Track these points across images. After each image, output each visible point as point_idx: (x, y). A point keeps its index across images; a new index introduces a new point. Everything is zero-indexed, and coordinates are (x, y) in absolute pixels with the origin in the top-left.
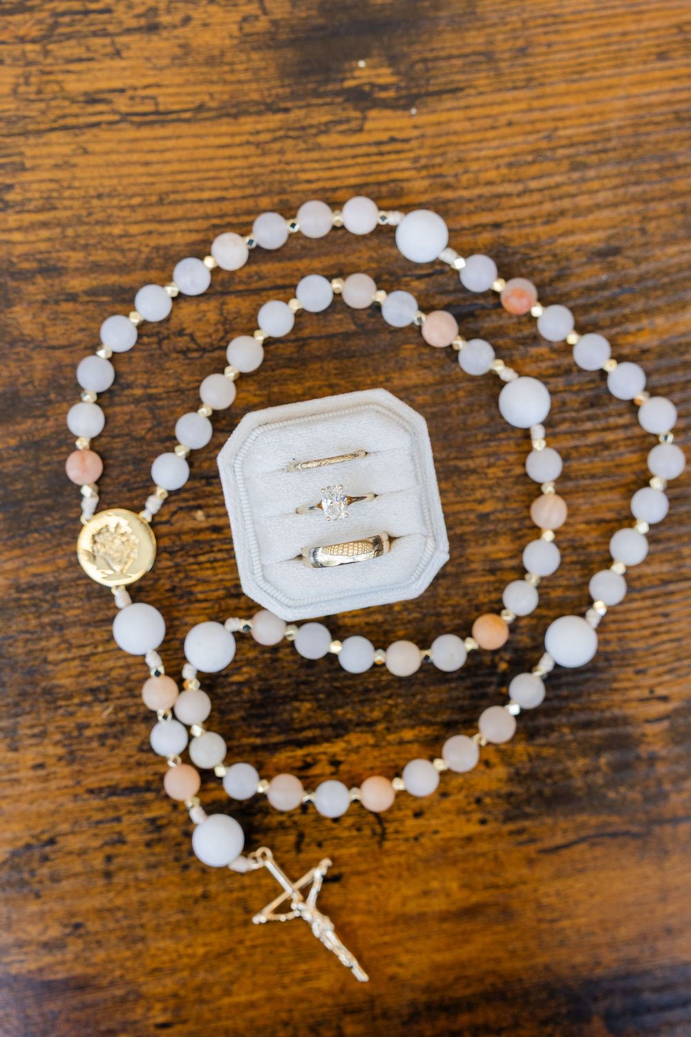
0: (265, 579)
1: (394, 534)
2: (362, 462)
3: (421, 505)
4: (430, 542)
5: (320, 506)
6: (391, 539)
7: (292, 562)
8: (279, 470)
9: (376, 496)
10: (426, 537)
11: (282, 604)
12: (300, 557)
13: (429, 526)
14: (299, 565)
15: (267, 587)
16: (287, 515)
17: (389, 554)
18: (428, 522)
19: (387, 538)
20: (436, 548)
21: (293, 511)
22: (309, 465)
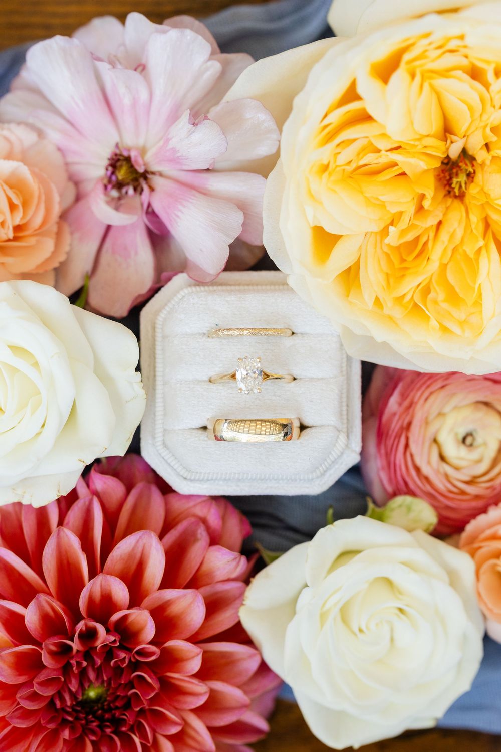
0: (165, 445)
1: (306, 422)
2: (289, 342)
3: (341, 397)
4: (342, 438)
5: (234, 376)
6: (303, 427)
7: (196, 431)
8: (200, 334)
9: (295, 379)
10: (339, 431)
11: (178, 474)
12: (205, 428)
13: (345, 421)
14: (203, 435)
15: (165, 453)
16: (199, 381)
17: (298, 442)
18: (345, 417)
19: (298, 425)
20: (347, 446)
21: (207, 379)
22: (231, 333)
